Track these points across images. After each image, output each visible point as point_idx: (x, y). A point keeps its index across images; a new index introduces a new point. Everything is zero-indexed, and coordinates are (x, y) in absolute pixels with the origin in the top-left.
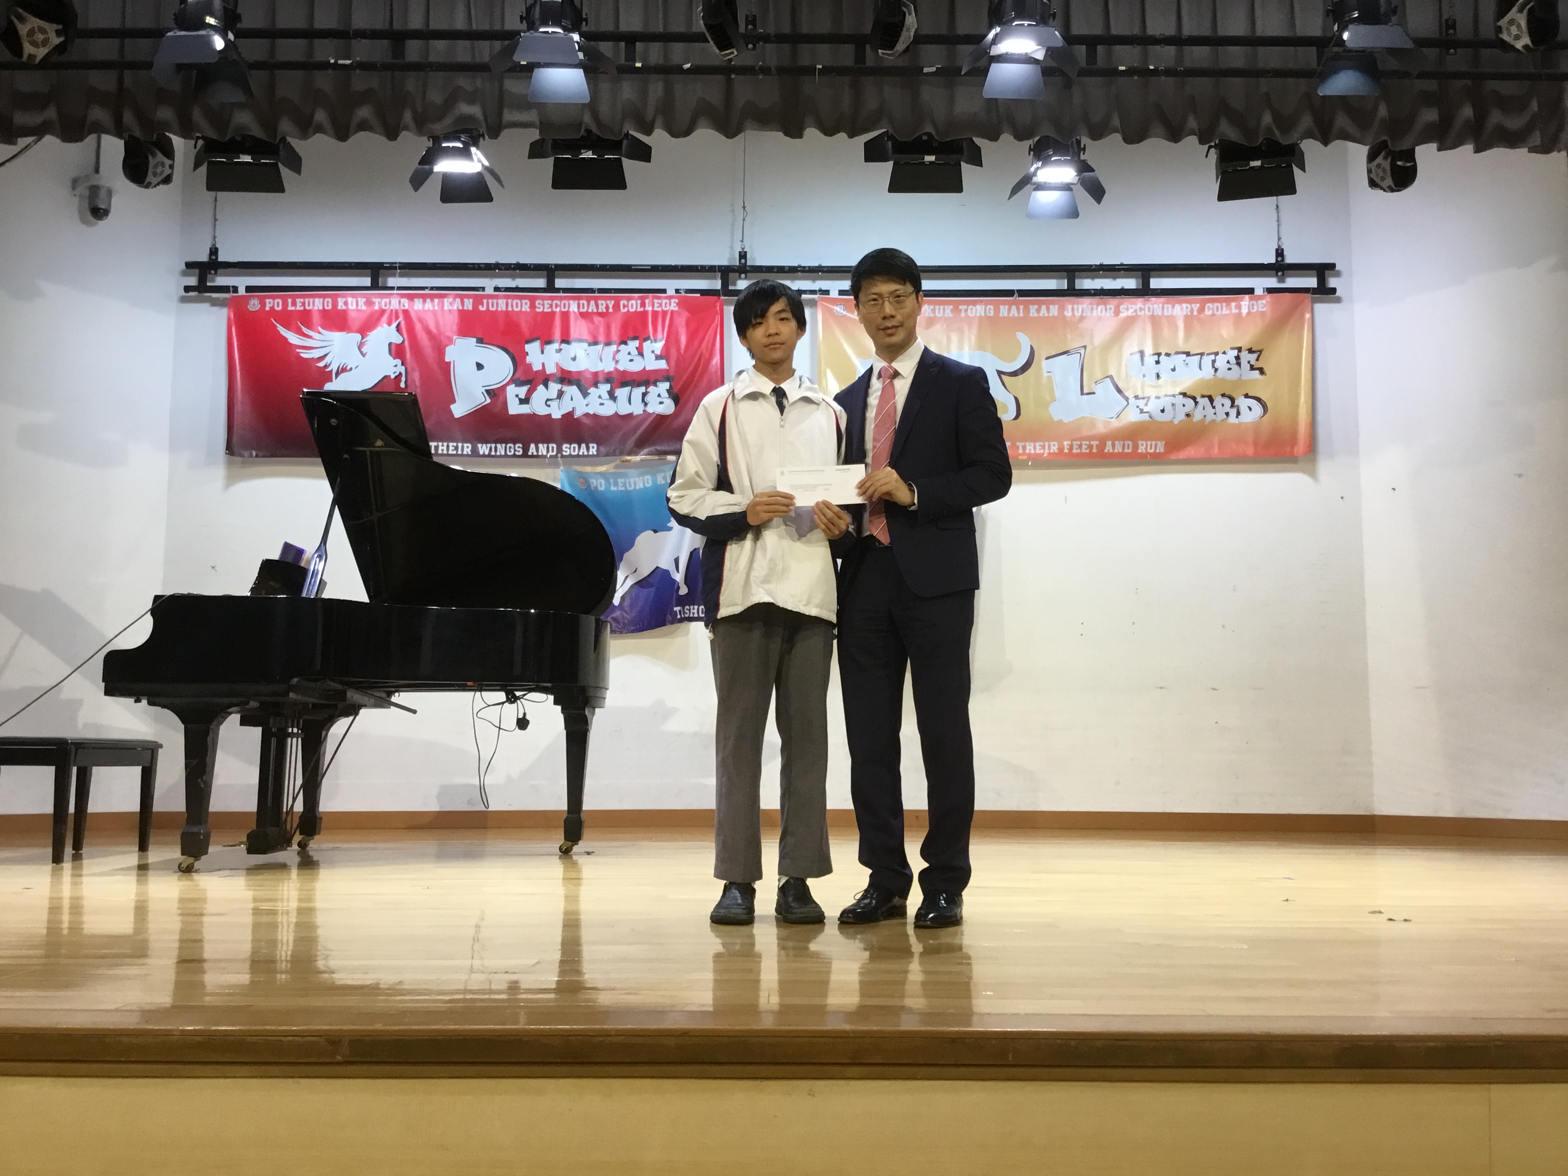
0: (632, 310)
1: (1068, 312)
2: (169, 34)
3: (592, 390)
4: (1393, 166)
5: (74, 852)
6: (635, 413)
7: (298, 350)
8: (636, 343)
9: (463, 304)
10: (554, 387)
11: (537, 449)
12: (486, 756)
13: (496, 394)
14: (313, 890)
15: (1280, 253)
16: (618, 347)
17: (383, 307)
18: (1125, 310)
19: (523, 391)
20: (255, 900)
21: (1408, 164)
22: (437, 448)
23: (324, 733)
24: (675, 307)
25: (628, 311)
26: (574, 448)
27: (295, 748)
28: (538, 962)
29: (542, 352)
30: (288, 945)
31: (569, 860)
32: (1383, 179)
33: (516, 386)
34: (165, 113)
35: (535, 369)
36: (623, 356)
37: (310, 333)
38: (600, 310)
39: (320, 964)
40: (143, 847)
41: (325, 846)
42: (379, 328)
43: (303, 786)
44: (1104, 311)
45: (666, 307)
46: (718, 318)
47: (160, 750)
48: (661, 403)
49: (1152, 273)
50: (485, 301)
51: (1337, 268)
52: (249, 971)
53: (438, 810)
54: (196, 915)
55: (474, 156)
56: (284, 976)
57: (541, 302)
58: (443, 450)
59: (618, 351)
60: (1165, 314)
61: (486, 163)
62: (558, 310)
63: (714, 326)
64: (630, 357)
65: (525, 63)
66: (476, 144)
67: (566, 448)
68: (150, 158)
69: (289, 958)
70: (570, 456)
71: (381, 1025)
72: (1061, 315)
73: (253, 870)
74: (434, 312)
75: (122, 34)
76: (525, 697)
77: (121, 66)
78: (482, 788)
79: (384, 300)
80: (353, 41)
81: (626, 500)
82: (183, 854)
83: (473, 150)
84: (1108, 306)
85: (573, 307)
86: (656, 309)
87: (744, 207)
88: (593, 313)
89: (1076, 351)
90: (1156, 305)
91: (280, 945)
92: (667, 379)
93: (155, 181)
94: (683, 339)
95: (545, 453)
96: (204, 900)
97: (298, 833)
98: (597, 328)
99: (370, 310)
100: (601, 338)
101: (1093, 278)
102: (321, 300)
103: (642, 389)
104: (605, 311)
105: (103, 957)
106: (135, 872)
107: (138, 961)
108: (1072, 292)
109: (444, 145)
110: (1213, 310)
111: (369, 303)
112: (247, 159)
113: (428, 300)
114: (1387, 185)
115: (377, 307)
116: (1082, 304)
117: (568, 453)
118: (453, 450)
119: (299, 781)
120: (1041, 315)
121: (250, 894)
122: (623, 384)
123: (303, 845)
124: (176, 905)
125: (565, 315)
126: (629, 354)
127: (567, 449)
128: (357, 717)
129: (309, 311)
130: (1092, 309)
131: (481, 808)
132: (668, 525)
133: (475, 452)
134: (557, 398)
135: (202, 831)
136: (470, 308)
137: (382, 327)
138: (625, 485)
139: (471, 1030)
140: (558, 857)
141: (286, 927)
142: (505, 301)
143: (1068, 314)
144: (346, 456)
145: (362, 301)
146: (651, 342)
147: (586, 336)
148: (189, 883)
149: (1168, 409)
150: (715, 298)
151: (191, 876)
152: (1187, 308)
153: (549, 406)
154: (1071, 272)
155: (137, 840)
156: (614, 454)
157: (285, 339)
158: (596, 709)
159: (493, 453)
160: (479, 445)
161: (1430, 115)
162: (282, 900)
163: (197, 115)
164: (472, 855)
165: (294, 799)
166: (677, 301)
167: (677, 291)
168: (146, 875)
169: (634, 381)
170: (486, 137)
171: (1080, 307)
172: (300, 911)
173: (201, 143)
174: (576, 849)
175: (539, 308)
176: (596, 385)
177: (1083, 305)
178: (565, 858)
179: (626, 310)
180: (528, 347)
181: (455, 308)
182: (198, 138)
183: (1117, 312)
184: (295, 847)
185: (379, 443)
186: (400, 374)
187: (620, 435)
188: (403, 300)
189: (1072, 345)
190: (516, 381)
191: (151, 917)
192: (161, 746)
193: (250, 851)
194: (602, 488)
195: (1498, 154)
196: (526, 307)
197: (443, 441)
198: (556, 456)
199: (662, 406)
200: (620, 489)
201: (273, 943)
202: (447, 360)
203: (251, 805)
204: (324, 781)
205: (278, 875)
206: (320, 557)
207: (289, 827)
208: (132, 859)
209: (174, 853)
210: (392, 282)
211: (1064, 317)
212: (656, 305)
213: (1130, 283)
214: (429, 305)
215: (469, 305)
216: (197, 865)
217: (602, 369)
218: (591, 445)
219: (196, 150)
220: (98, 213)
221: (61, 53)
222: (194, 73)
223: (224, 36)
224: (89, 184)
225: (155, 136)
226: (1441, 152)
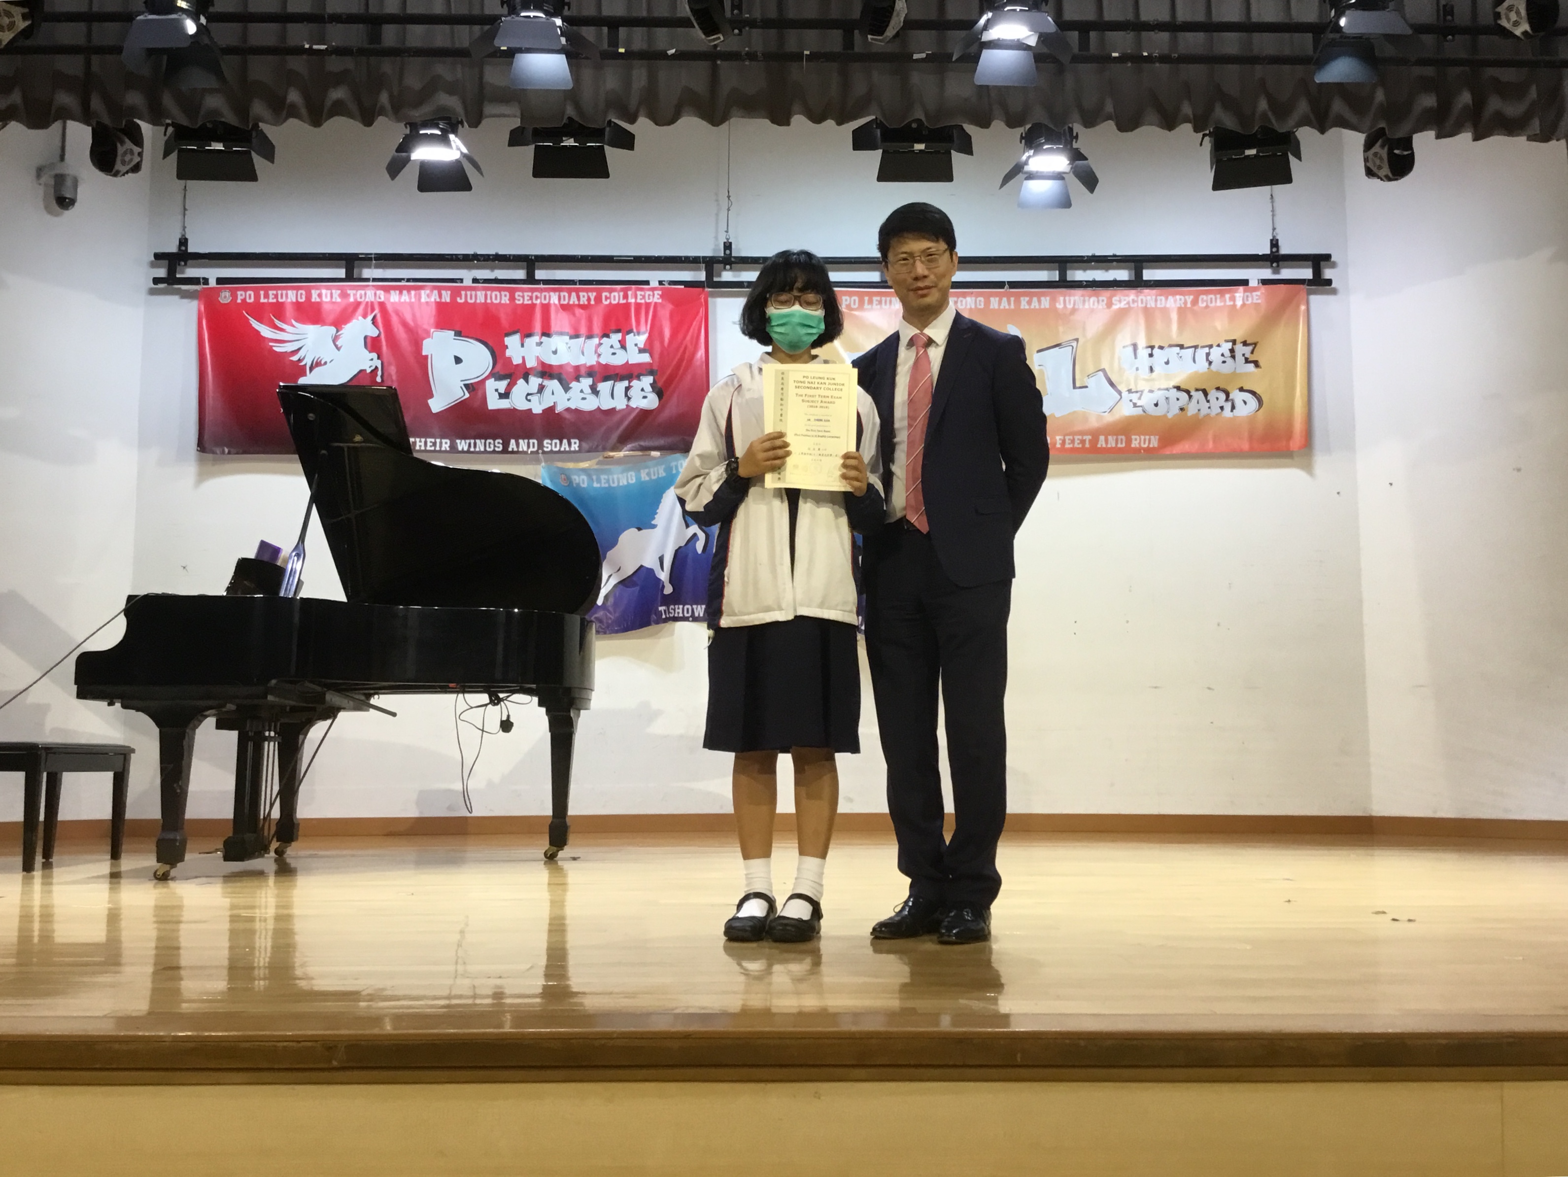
0: (614, 302)
1: (1060, 304)
2: (139, 18)
3: (574, 384)
4: (1390, 153)
5: (44, 860)
6: (618, 408)
7: (271, 344)
8: (619, 336)
9: (440, 296)
10: (535, 381)
11: (518, 445)
12: (469, 759)
13: (475, 388)
14: (291, 896)
15: (1274, 244)
16: (600, 340)
17: (359, 300)
18: (1118, 302)
19: (502, 385)
20: (233, 907)
21: (1406, 153)
22: (415, 443)
23: (301, 737)
24: (658, 299)
25: (610, 303)
26: (556, 444)
27: (271, 751)
29: (522, 345)
30: (266, 953)
31: (555, 865)
32: (1380, 168)
33: (495, 380)
34: (134, 98)
35: (515, 363)
36: (605, 350)
37: (284, 326)
38: (581, 303)
39: (299, 972)
40: (115, 854)
41: (302, 853)
42: (354, 321)
43: (279, 791)
44: (1096, 303)
45: (649, 299)
46: (702, 311)
47: (133, 755)
48: (645, 397)
49: (1144, 264)
50: (463, 293)
51: (1333, 259)
52: (227, 978)
53: (417, 815)
54: (173, 922)
55: (452, 143)
56: (262, 983)
57: (520, 294)
58: (420, 446)
59: (600, 344)
60: (1159, 306)
61: (465, 151)
62: (538, 302)
63: (698, 318)
64: (613, 351)
65: (506, 48)
66: (454, 131)
67: (547, 443)
68: (119, 145)
69: (267, 965)
70: (551, 452)
72: (1053, 309)
73: (230, 878)
74: (411, 304)
75: (89, 18)
76: (509, 698)
77: (87, 50)
78: (465, 792)
79: (359, 292)
80: (328, 25)
81: (609, 496)
82: (158, 861)
83: (452, 137)
84: (1101, 298)
85: (554, 299)
86: (639, 301)
87: (729, 197)
88: (574, 305)
89: (1068, 344)
90: (1149, 297)
91: (258, 951)
92: (651, 373)
93: (124, 169)
94: (667, 333)
95: (525, 449)
96: (180, 907)
97: (275, 839)
98: (578, 321)
99: (345, 302)
100: (583, 330)
101: (1085, 269)
102: (295, 292)
103: (626, 383)
104: (586, 303)
106: (107, 880)
107: (109, 968)
108: (1064, 284)
109: (422, 132)
110: (1207, 301)
111: (344, 295)
112: (219, 146)
113: (405, 292)
114: (1384, 174)
115: (352, 299)
116: (1074, 295)
117: (549, 449)
118: (431, 446)
119: (276, 788)
120: (1032, 307)
121: (226, 902)
122: (606, 379)
123: (280, 853)
124: (151, 912)
125: (546, 308)
126: (612, 347)
127: (549, 445)
128: (336, 720)
129: (282, 303)
130: (1084, 301)
131: (464, 813)
132: (653, 522)
133: (453, 448)
134: (538, 393)
135: (178, 838)
136: (448, 300)
137: (358, 319)
138: (608, 481)
140: (543, 862)
141: (264, 932)
142: (484, 292)
143: (1060, 306)
144: (323, 452)
145: (336, 293)
146: (634, 335)
147: (567, 329)
148: (165, 890)
149: (1162, 403)
150: (700, 289)
151: (167, 883)
152: (1180, 299)
153: (529, 401)
154: (1063, 263)
155: (109, 847)
156: (596, 449)
157: (258, 332)
158: (582, 712)
159: (472, 449)
160: (458, 441)
161: (1429, 101)
162: (260, 907)
163: (168, 101)
164: (452, 861)
165: (272, 805)
166: (660, 292)
167: (661, 283)
168: (119, 882)
169: (617, 374)
170: (465, 124)
171: (1072, 299)
172: (278, 918)
173: (170, 130)
174: (561, 853)
175: (519, 300)
176: (577, 379)
177: (1075, 297)
178: (550, 864)
179: (607, 302)
180: (508, 341)
181: (433, 300)
182: (168, 125)
183: (1109, 305)
184: (272, 854)
185: (358, 438)
186: (376, 368)
187: (603, 429)
188: (378, 292)
189: (1063, 338)
190: (496, 375)
191: (124, 925)
192: (133, 751)
194: (585, 485)
195: (1497, 142)
196: (505, 300)
197: (420, 437)
198: (537, 452)
199: (645, 400)
200: (603, 485)
201: (251, 950)
202: (424, 354)
203: (226, 811)
204: (301, 788)
205: (256, 882)
206: (298, 555)
207: (266, 833)
208: (104, 866)
209: (150, 860)
210: (367, 273)
211: (1056, 309)
212: (639, 297)
213: (1123, 275)
214: (405, 297)
215: (446, 297)
216: (173, 872)
217: (584, 363)
218: (573, 441)
219: (166, 138)
220: (64, 202)
221: (27, 38)
222: (165, 57)
223: (196, 20)
224: (53, 173)
225: (124, 123)
226: (1439, 140)
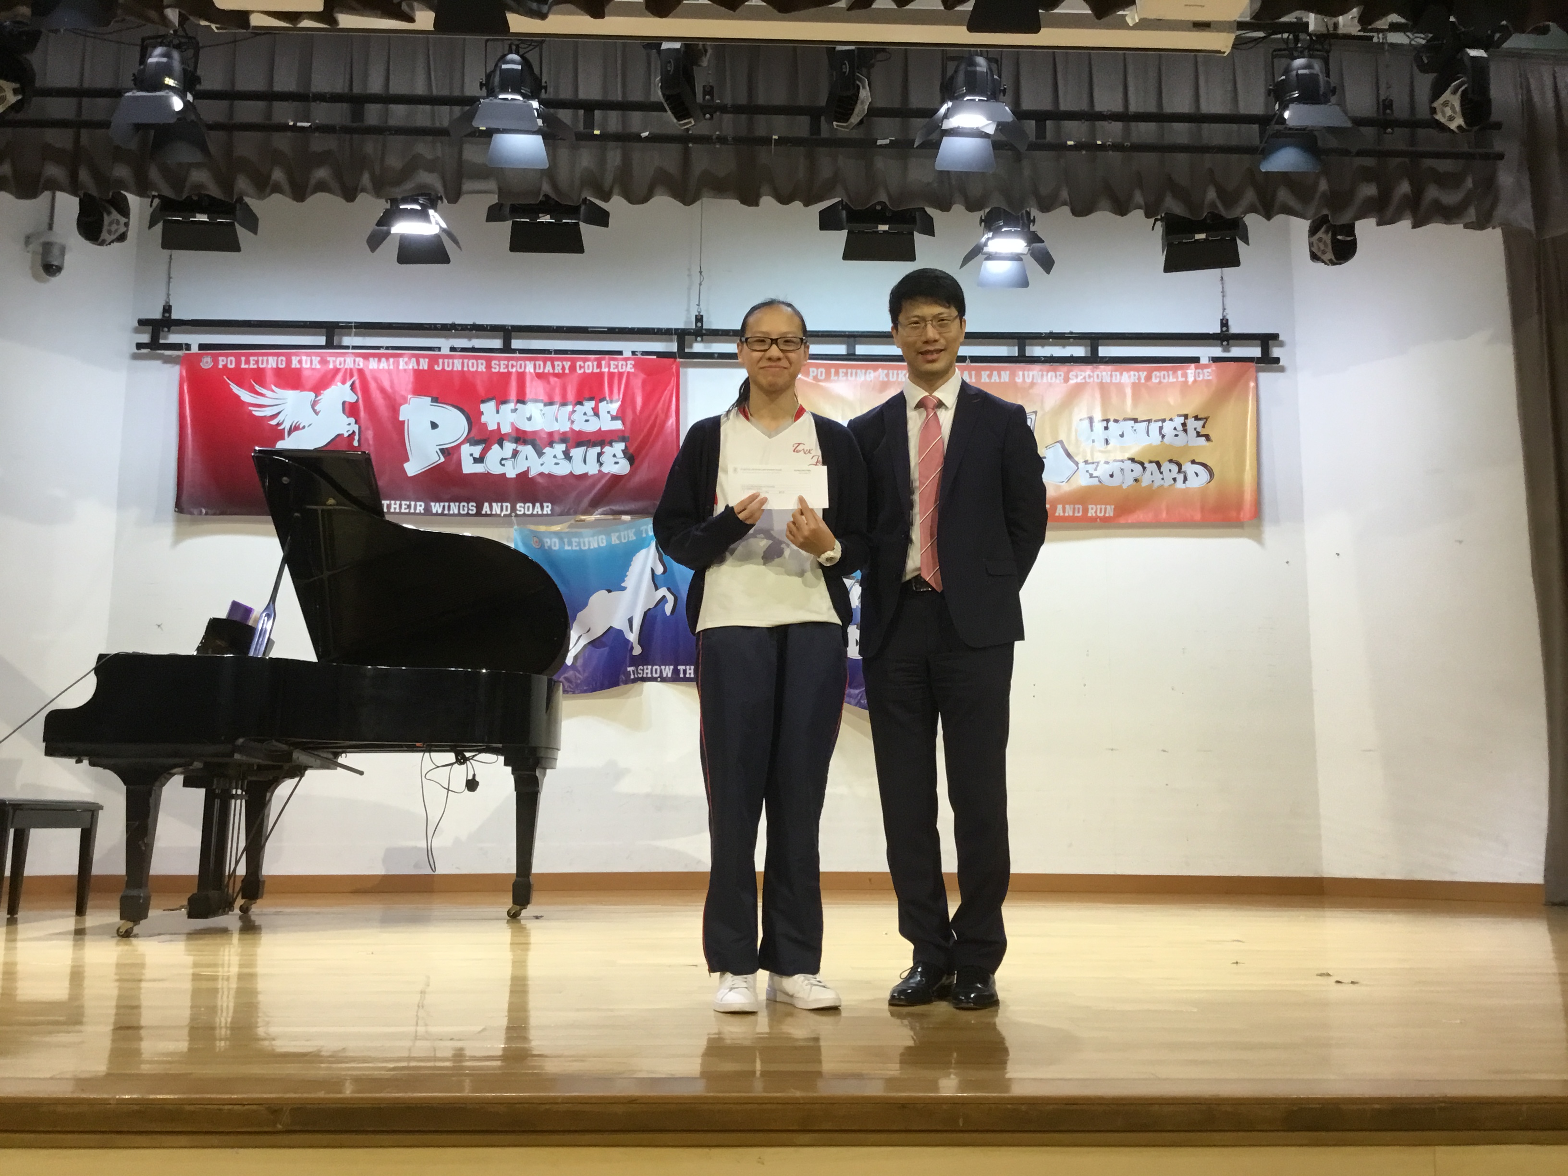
0: (588, 371)
1: (1019, 378)
2: (127, 94)
3: (547, 450)
4: (1335, 241)
5: (9, 916)
6: (590, 473)
7: (251, 408)
8: (592, 404)
9: (418, 363)
10: (509, 447)
11: (491, 508)
12: (434, 818)
13: (450, 453)
14: (256, 955)
15: (1224, 323)
16: (574, 407)
17: (338, 366)
18: (1074, 377)
19: (477, 450)
20: (196, 965)
21: (1349, 239)
22: (389, 506)
23: (268, 795)
24: (631, 368)
25: (584, 372)
26: (528, 507)
27: (238, 810)
28: (484, 1030)
29: (498, 412)
30: (228, 1013)
31: (517, 925)
32: (1324, 252)
33: (470, 445)
34: (122, 172)
35: (490, 428)
36: (578, 417)
37: (264, 391)
38: (556, 371)
39: (261, 1031)
40: (80, 911)
41: (265, 910)
42: (333, 387)
43: (246, 849)
44: (1054, 378)
45: (622, 368)
46: (673, 380)
47: (100, 812)
48: (616, 463)
49: (1100, 341)
50: (441, 361)
51: (1281, 338)
52: (188, 1038)
53: (383, 873)
54: (134, 980)
55: (432, 218)
56: (223, 1043)
57: (497, 362)
58: (395, 509)
59: (574, 411)
60: (1114, 381)
61: (444, 226)
62: (514, 370)
63: (669, 388)
64: (586, 418)
65: (484, 128)
66: (434, 206)
67: (520, 507)
68: (105, 216)
69: (228, 1025)
70: (524, 515)
71: (323, 1092)
72: (1012, 382)
73: (194, 935)
74: (389, 371)
75: (79, 93)
76: (475, 758)
77: (78, 125)
78: (429, 852)
79: (339, 359)
80: (313, 104)
81: (580, 559)
82: (121, 918)
83: (431, 212)
84: (1058, 373)
85: (530, 368)
86: (612, 370)
87: (701, 272)
88: (549, 374)
90: (1104, 372)
91: (219, 1011)
92: (623, 439)
93: (110, 238)
94: (639, 402)
95: (499, 512)
96: (142, 966)
97: (240, 896)
98: (553, 389)
99: (325, 368)
100: (557, 398)
101: (1043, 345)
102: (275, 358)
103: (598, 449)
104: (561, 372)
105: (35, 1024)
106: (71, 937)
107: (71, 1028)
108: (1023, 359)
109: (402, 207)
110: (1160, 377)
111: (323, 362)
112: (203, 218)
113: (383, 360)
114: (1329, 258)
115: (331, 366)
116: (1032, 370)
117: (522, 513)
118: (405, 509)
119: (242, 844)
120: (993, 381)
121: (189, 960)
122: (578, 445)
123: (245, 910)
124: (113, 970)
125: (521, 376)
126: (585, 414)
127: (522, 508)
128: (303, 778)
129: (263, 370)
130: (1042, 375)
131: (429, 871)
132: (623, 585)
133: (428, 511)
134: (512, 458)
135: (142, 895)
136: (426, 368)
137: (337, 385)
138: (579, 544)
139: (415, 1098)
140: (506, 921)
141: (226, 993)
142: (461, 361)
143: (1019, 380)
144: (296, 514)
145: (316, 360)
146: (607, 403)
147: (542, 396)
148: (126, 948)
149: (1117, 474)
150: (672, 360)
151: (131, 941)
152: (1135, 375)
153: (503, 465)
154: (1022, 339)
155: (75, 904)
156: (568, 514)
157: (237, 397)
158: (548, 770)
159: (446, 512)
160: (433, 504)
161: (1369, 190)
162: (223, 965)
163: (154, 173)
164: (416, 920)
165: (237, 863)
166: (633, 362)
167: (634, 353)
168: (83, 940)
169: (590, 441)
170: (445, 201)
171: (1031, 373)
172: (241, 977)
173: (157, 201)
174: (524, 913)
175: (495, 368)
176: (551, 444)
177: (1034, 372)
178: (513, 922)
179: (582, 371)
180: (483, 407)
181: (411, 367)
182: (154, 197)
183: (1066, 379)
184: (237, 911)
185: (331, 501)
186: (354, 432)
187: (574, 494)
188: (357, 359)
190: (471, 440)
191: (87, 983)
192: (101, 808)
193: (191, 915)
194: (556, 548)
195: (1435, 230)
196: (482, 368)
197: (395, 499)
198: (510, 515)
199: (617, 466)
200: (574, 548)
201: (213, 1010)
202: (401, 419)
203: (192, 867)
204: (267, 844)
205: (219, 940)
206: (268, 616)
207: (231, 891)
208: (69, 923)
209: (113, 918)
210: (347, 341)
211: (1016, 383)
212: (612, 366)
213: (1079, 351)
214: (384, 364)
215: (424, 364)
216: (136, 930)
217: (557, 429)
218: (545, 505)
219: (151, 210)
220: (51, 269)
221: (17, 112)
222: (152, 133)
223: (183, 97)
224: (42, 240)
225: (111, 194)
226: (1381, 227)
